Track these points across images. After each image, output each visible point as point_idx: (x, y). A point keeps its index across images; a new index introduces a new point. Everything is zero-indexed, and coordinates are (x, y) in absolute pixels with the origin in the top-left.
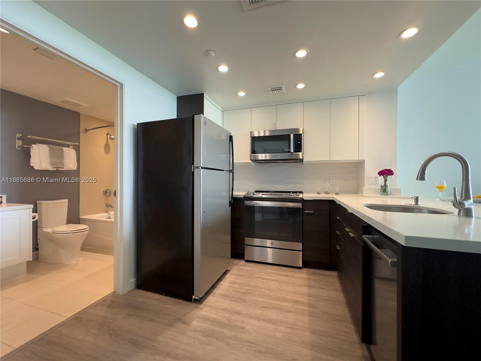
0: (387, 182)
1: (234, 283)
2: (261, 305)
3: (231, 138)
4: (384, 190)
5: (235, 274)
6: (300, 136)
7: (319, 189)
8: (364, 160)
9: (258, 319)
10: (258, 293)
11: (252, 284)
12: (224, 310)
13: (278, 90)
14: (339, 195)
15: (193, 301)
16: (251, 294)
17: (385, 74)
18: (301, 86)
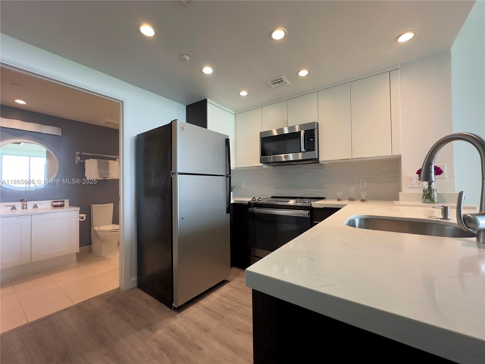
0: (433, 183)
1: (225, 296)
2: (236, 327)
3: (227, 141)
4: (428, 196)
5: (232, 287)
6: (312, 132)
7: (339, 194)
8: (401, 155)
9: (222, 342)
10: (243, 312)
11: (244, 300)
12: (195, 324)
13: (279, 82)
14: (366, 202)
15: (173, 308)
16: (235, 311)
17: (415, 34)
18: (303, 73)
